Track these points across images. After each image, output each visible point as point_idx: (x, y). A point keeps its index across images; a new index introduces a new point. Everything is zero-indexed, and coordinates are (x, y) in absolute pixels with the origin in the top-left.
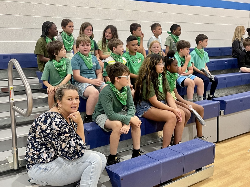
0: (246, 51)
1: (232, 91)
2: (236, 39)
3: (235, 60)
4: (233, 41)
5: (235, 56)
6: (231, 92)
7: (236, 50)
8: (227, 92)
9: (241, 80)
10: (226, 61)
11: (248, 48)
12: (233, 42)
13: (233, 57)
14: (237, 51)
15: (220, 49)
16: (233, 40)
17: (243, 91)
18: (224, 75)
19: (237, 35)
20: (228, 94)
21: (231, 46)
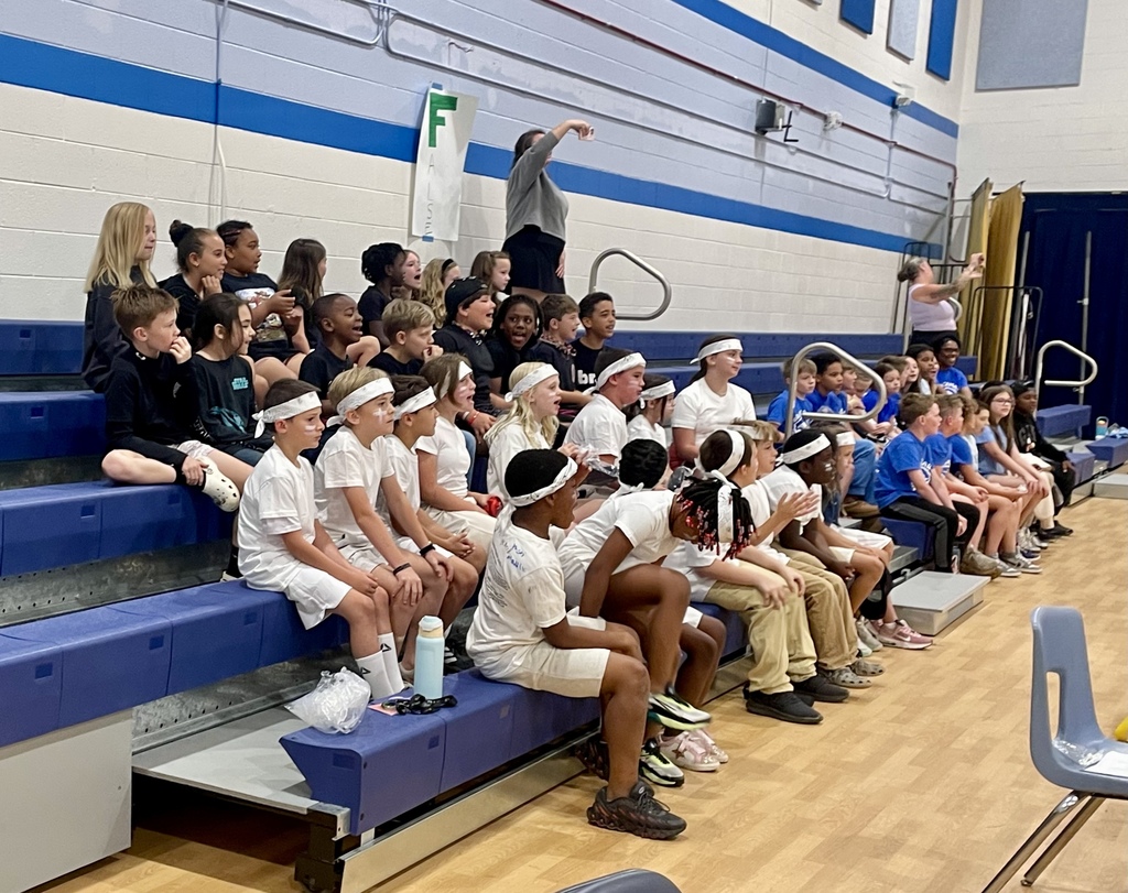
0: (142, 355)
1: (47, 594)
2: (105, 274)
3: (93, 404)
4: (90, 289)
5: (100, 379)
6: (43, 604)
7: (105, 345)
8: (15, 599)
9: (96, 528)
10: (37, 409)
11: (145, 339)
12: (90, 294)
13: (90, 381)
14: (107, 350)
15: (25, 330)
16: (88, 278)
17: (123, 589)
18: (28, 496)
19: (107, 252)
20: (19, 616)
21: (79, 317)
